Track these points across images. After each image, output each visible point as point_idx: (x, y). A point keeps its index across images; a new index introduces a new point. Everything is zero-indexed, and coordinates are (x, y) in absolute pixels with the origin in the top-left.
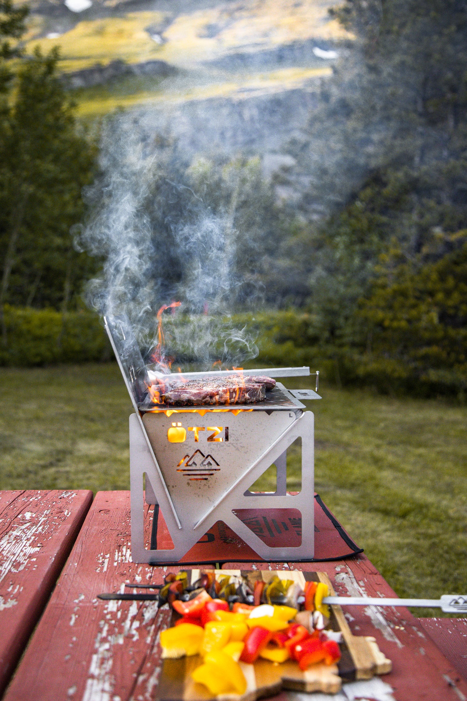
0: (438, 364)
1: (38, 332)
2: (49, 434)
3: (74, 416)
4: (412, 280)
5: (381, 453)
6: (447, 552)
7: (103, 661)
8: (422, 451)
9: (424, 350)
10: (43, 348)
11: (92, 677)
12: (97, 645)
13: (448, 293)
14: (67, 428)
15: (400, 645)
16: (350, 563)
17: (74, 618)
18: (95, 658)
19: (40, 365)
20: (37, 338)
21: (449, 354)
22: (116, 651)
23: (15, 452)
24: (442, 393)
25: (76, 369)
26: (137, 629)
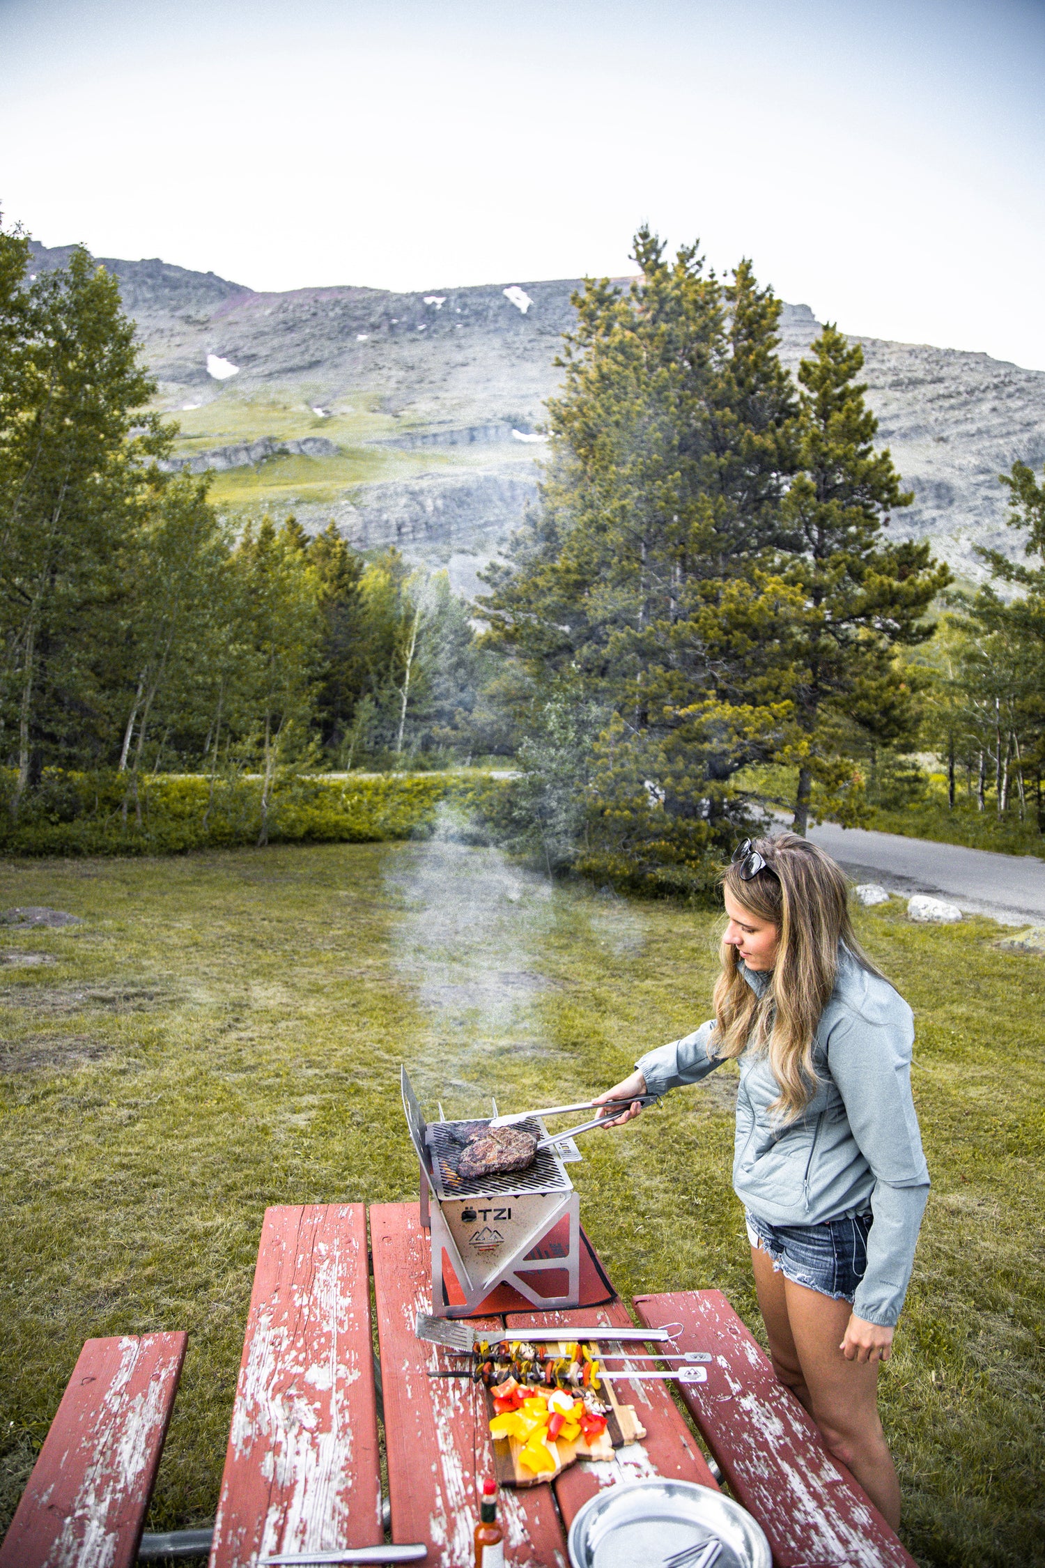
0: (665, 859)
1: (179, 807)
2: (215, 971)
3: (238, 938)
4: (636, 760)
5: (602, 991)
6: (676, 1141)
7: (445, 1436)
8: (648, 984)
9: (650, 844)
10: (186, 831)
11: (443, 1453)
12: (436, 1420)
13: (677, 777)
14: (232, 959)
15: (651, 1408)
16: (607, 1307)
17: (409, 1388)
18: (439, 1433)
19: (182, 852)
20: (178, 816)
21: (678, 848)
22: (452, 1423)
23: (185, 1007)
24: (670, 893)
25: (227, 857)
26: (460, 1399)
